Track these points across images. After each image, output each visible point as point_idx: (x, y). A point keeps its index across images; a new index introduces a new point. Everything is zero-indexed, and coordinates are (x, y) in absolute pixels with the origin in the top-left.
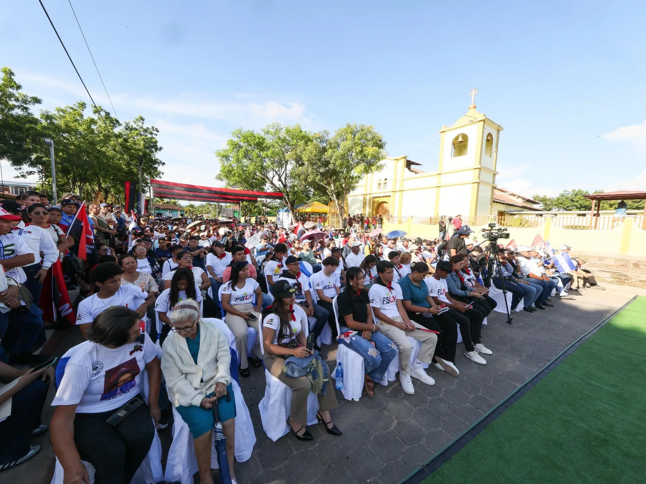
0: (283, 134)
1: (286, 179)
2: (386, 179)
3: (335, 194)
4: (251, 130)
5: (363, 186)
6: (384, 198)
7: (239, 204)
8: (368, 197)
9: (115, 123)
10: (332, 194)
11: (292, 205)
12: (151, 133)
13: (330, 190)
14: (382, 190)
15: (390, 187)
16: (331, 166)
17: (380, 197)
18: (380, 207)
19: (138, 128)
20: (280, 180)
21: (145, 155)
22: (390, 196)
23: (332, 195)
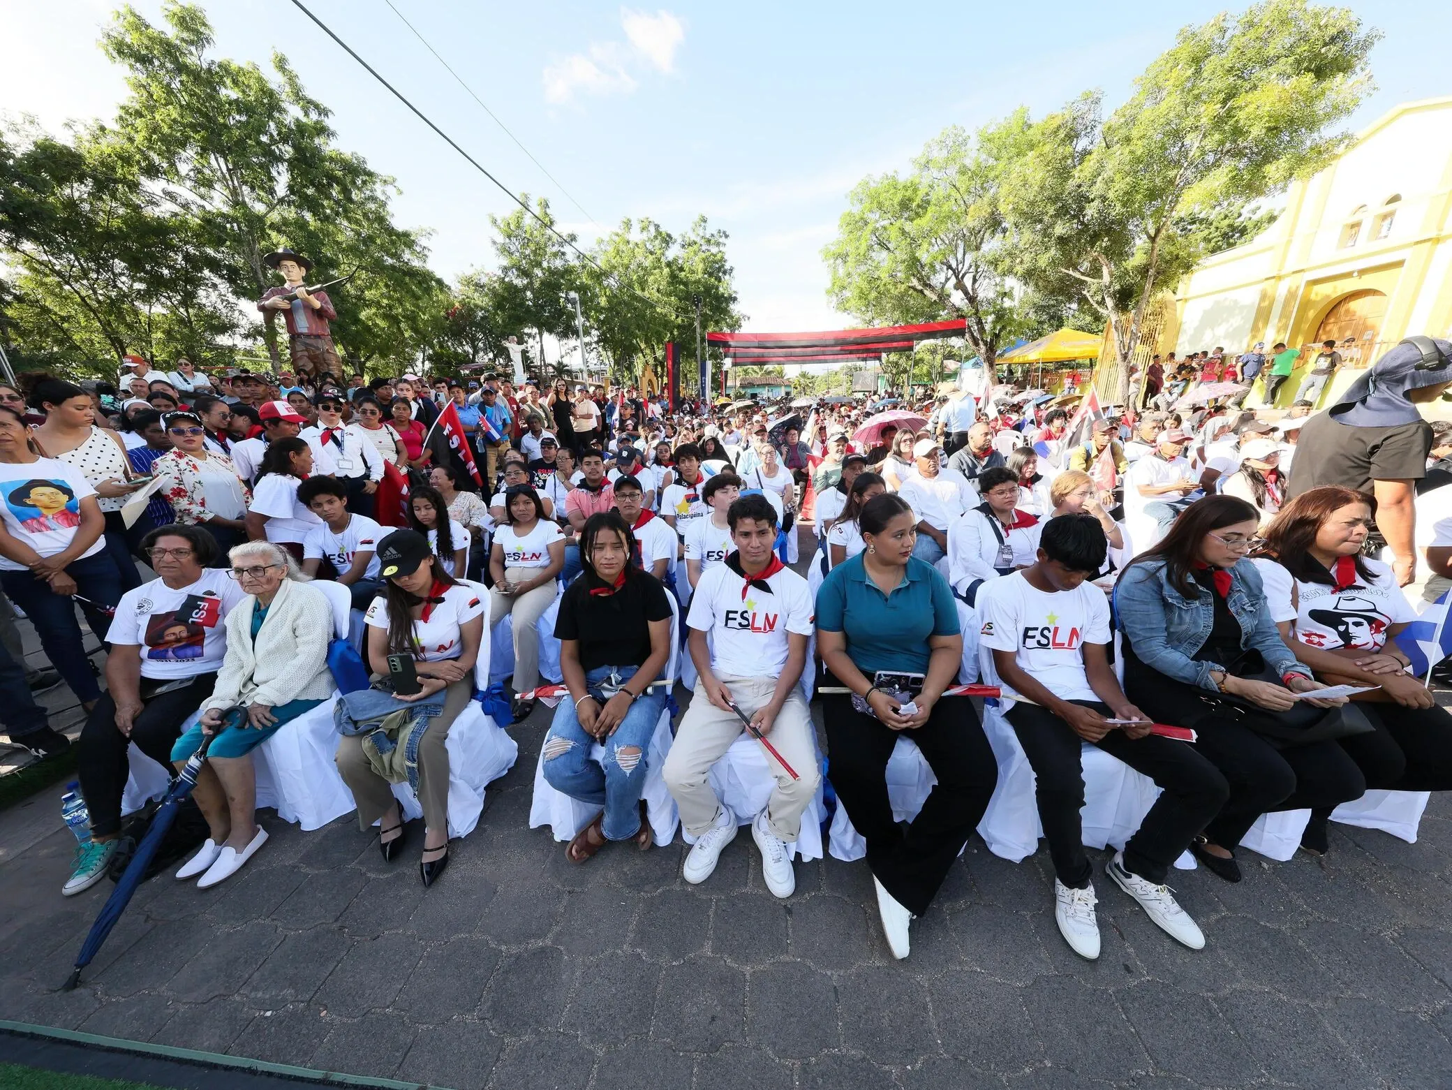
0: (973, 156)
1: (975, 280)
2: (1396, 199)
3: (1113, 296)
4: (890, 173)
5: (1271, 248)
6: (1364, 277)
7: (879, 359)
8: (1281, 290)
9: (667, 240)
10: (1103, 299)
11: (991, 348)
12: (718, 244)
13: (1094, 288)
14: (1364, 243)
15: (1409, 224)
16: (1091, 211)
17: (1348, 275)
18: (1332, 320)
19: (698, 240)
20: (960, 286)
21: (708, 289)
22: (1400, 264)
23: (1102, 303)
